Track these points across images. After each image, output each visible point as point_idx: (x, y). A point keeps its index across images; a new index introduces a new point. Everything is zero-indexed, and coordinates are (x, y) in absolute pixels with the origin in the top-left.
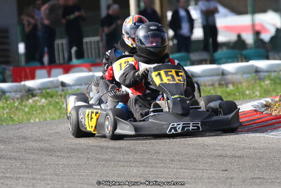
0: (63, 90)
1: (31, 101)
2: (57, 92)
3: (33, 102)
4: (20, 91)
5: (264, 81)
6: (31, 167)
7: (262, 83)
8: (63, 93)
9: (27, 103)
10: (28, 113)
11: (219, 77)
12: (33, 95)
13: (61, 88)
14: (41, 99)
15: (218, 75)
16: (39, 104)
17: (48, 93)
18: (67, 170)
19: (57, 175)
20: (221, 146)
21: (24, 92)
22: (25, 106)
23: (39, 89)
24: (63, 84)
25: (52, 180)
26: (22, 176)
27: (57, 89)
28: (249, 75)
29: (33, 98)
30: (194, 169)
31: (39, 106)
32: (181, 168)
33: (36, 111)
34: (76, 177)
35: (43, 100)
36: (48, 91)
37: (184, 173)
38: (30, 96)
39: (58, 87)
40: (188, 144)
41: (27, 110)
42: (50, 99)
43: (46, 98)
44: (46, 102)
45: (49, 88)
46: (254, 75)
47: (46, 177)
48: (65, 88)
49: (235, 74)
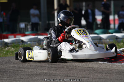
0: (22, 44)
1: (6, 49)
2: (19, 45)
3: (8, 49)
4: (1, 44)
5: (120, 43)
6: (8, 75)
7: (119, 44)
8: (22, 45)
9: (5, 50)
10: (5, 54)
11: (98, 41)
12: (8, 46)
13: (21, 43)
14: (12, 48)
15: (98, 40)
16: (10, 50)
17: (15, 45)
18: (26, 77)
19: (21, 78)
20: (101, 68)
21: (3, 44)
22: (4, 51)
23: (11, 43)
24: (22, 41)
25: (19, 80)
26: (4, 78)
27: (19, 44)
28: (113, 40)
29: (8, 48)
30: (88, 78)
31: (11, 51)
32: (82, 77)
33: (9, 53)
34: (31, 80)
35: (13, 49)
36: (15, 44)
37: (83, 79)
38: (6, 46)
39: (20, 42)
40: (85, 67)
41: (4, 52)
42: (16, 48)
43: (14, 48)
44: (14, 49)
45: (15, 43)
46: (115, 40)
47: (16, 79)
48: (23, 43)
49: (106, 39)
